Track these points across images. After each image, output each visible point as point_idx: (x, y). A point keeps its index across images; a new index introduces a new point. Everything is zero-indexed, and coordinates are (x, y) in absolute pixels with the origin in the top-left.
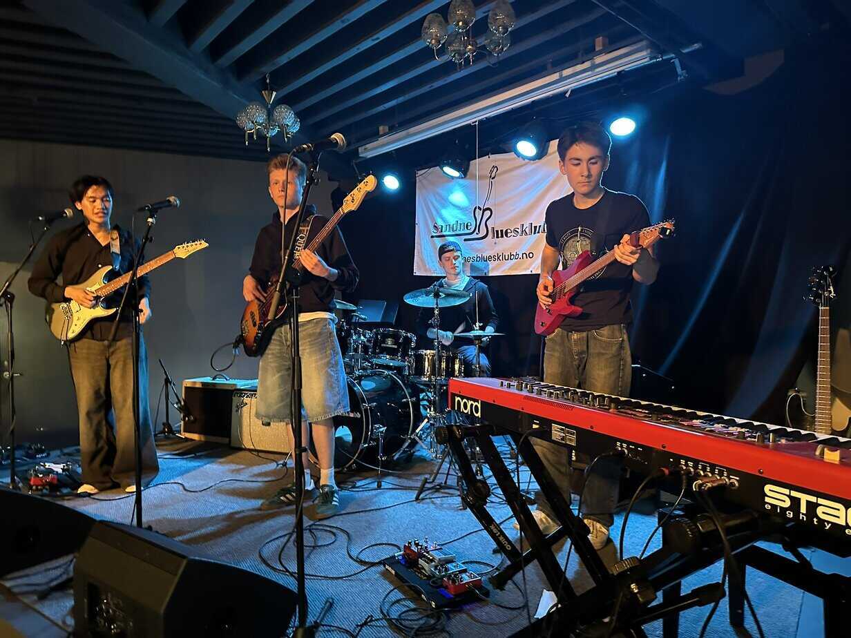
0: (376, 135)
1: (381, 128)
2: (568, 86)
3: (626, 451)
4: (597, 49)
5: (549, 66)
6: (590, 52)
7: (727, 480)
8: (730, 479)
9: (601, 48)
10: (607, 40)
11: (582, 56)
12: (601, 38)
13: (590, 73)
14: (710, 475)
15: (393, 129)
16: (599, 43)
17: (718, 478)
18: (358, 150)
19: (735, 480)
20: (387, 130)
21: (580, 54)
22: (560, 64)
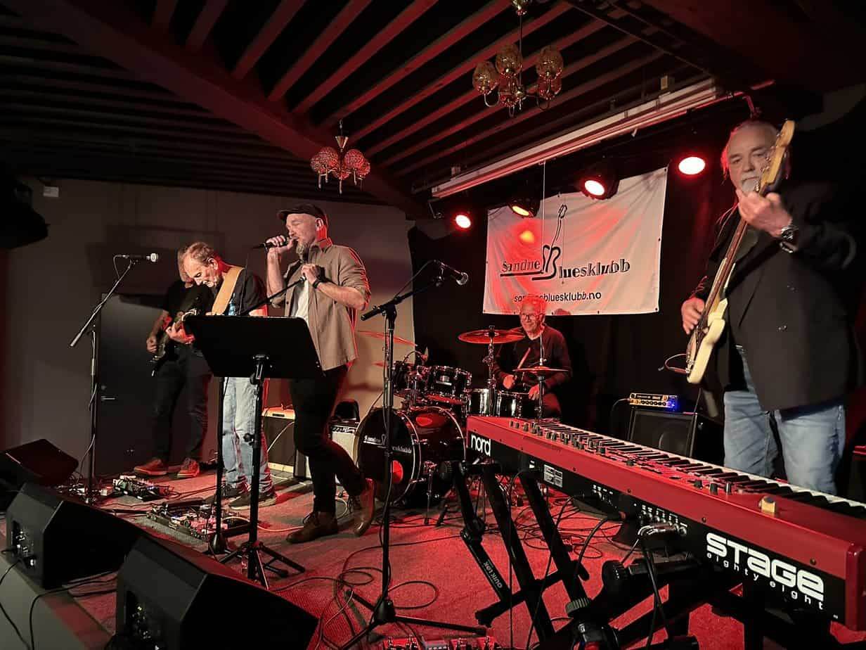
0: (448, 176)
1: (453, 169)
2: (634, 126)
3: (600, 494)
4: (662, 88)
5: (612, 106)
6: (655, 91)
7: (678, 527)
8: (680, 526)
9: (666, 86)
10: (673, 80)
11: (645, 95)
12: (666, 77)
13: (655, 112)
14: (665, 521)
15: (465, 170)
16: (664, 82)
17: (671, 524)
18: (431, 191)
19: (684, 528)
20: (460, 171)
21: (643, 95)
22: (623, 104)
